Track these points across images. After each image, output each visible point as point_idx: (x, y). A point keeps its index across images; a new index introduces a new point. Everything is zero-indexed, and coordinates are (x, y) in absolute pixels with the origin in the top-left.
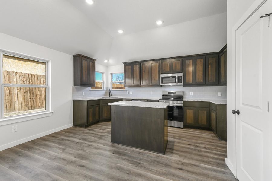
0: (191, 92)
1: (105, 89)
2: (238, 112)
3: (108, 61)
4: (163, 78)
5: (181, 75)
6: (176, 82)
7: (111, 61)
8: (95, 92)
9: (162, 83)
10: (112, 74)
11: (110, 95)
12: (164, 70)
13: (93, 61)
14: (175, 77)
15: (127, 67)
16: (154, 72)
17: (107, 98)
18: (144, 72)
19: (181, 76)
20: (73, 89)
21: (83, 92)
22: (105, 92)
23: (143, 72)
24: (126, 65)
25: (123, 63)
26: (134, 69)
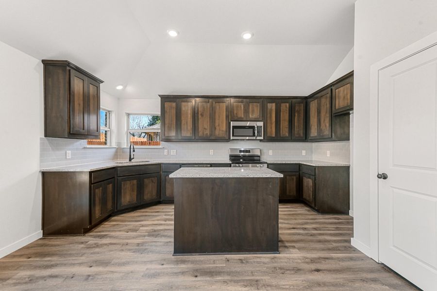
0: (270, 151)
1: (114, 145)
2: (384, 177)
3: (125, 87)
4: (234, 127)
5: (261, 124)
6: (254, 135)
7: (130, 89)
8: (95, 151)
9: (233, 136)
10: (128, 115)
11: (132, 157)
12: (235, 115)
13: (96, 82)
14: (253, 127)
15: (167, 105)
16: (219, 117)
17: (126, 165)
18: (202, 115)
19: (261, 126)
20: (42, 144)
21: (69, 152)
22: (114, 150)
23: (200, 116)
24: (165, 99)
25: (159, 96)
26: (183, 109)
